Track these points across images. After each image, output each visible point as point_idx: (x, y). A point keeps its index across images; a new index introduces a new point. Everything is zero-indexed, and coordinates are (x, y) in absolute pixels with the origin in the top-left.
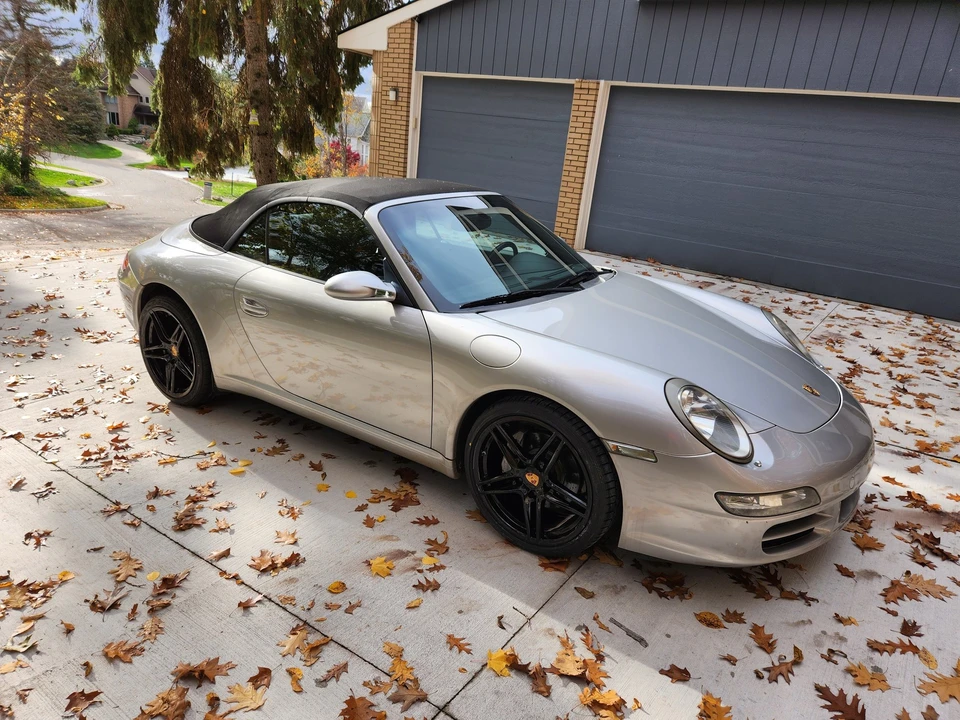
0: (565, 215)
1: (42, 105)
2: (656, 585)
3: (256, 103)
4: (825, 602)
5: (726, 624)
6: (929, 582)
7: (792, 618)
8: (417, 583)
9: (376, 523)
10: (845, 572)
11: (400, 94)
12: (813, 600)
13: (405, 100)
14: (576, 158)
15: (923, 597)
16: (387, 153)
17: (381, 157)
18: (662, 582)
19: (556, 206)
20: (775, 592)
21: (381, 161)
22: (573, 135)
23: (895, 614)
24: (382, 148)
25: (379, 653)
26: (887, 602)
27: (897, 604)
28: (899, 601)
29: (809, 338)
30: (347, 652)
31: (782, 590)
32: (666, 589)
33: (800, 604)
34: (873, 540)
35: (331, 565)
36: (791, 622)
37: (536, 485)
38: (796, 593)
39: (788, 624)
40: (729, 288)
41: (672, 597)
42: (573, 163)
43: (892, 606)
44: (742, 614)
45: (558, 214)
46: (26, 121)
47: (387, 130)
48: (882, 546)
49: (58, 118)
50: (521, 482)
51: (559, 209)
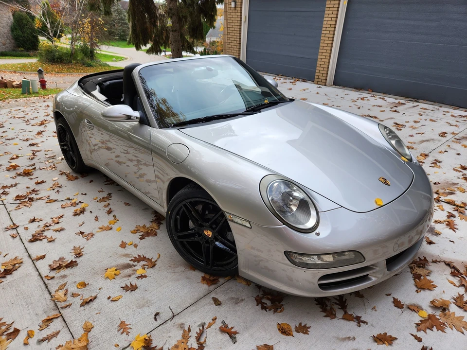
0: (322, 66)
1: (97, 24)
2: (264, 301)
3: (170, 15)
4: (372, 325)
5: (295, 333)
6: (458, 318)
7: (343, 335)
8: (124, 285)
9: (127, 245)
10: (397, 304)
11: (237, 4)
12: (364, 322)
13: (240, 6)
14: (328, 32)
15: (448, 330)
16: (231, 36)
17: (228, 39)
18: (268, 299)
19: (316, 60)
20: (340, 314)
21: (228, 41)
22: (327, 19)
23: (420, 340)
24: (228, 34)
25: (79, 328)
26: (418, 330)
27: (426, 332)
28: (428, 331)
29: (453, 139)
30: (64, 324)
31: (346, 312)
32: (269, 303)
33: (353, 324)
34: (430, 282)
35: (89, 269)
36: (341, 337)
37: (210, 236)
38: (355, 316)
39: (338, 338)
40: (414, 106)
41: (270, 310)
42: (326, 35)
43: (420, 334)
44: (309, 328)
45: (318, 65)
46: (91, 32)
47: (231, 24)
48: (435, 287)
49: (105, 29)
50: (201, 235)
51: (318, 62)
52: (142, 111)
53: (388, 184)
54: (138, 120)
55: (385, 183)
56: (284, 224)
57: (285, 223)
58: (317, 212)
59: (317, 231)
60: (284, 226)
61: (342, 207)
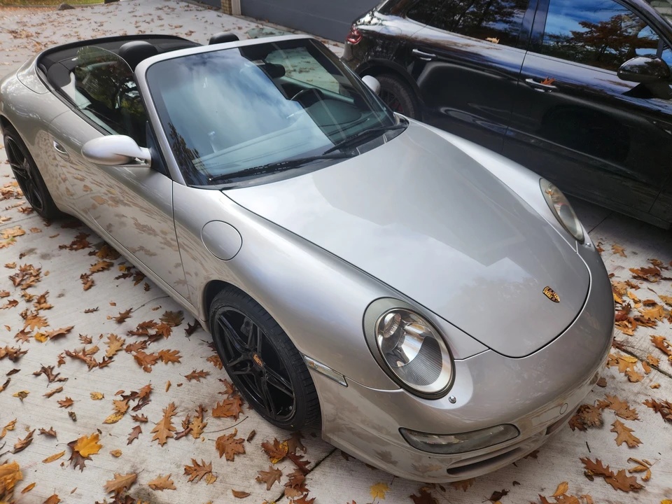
50: (252, 363)
52: (155, 148)
53: (556, 301)
54: (149, 165)
55: (551, 299)
56: (401, 387)
57: (401, 384)
58: (452, 359)
59: (451, 394)
60: (402, 390)
61: (490, 348)
